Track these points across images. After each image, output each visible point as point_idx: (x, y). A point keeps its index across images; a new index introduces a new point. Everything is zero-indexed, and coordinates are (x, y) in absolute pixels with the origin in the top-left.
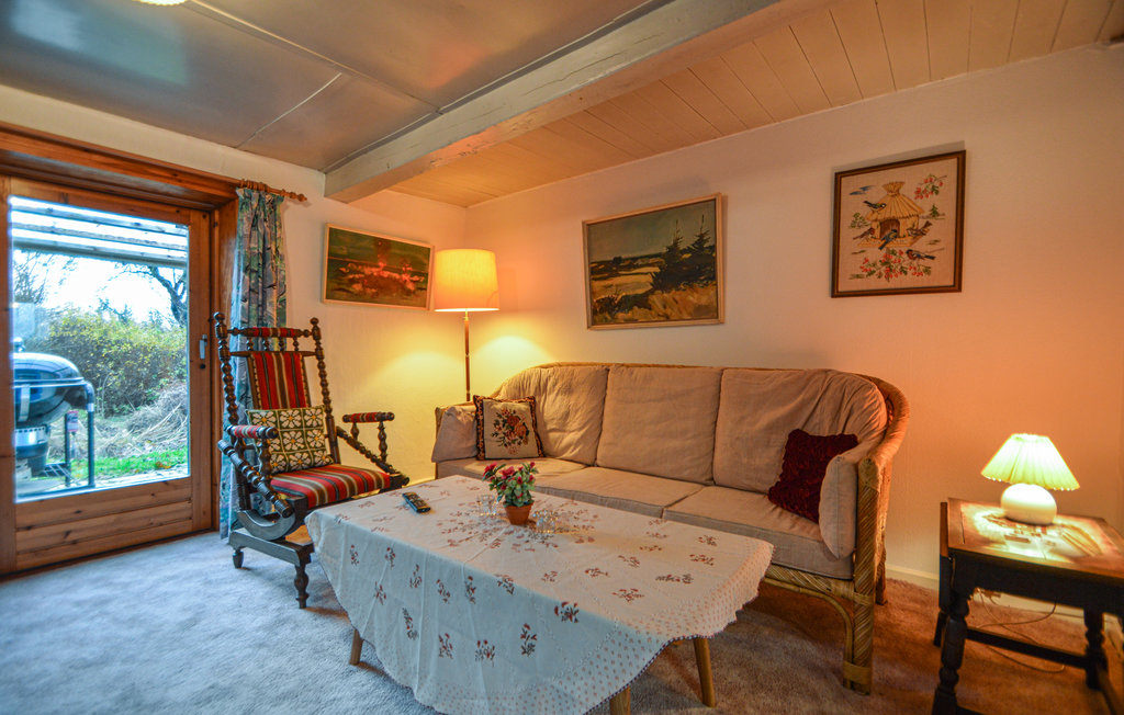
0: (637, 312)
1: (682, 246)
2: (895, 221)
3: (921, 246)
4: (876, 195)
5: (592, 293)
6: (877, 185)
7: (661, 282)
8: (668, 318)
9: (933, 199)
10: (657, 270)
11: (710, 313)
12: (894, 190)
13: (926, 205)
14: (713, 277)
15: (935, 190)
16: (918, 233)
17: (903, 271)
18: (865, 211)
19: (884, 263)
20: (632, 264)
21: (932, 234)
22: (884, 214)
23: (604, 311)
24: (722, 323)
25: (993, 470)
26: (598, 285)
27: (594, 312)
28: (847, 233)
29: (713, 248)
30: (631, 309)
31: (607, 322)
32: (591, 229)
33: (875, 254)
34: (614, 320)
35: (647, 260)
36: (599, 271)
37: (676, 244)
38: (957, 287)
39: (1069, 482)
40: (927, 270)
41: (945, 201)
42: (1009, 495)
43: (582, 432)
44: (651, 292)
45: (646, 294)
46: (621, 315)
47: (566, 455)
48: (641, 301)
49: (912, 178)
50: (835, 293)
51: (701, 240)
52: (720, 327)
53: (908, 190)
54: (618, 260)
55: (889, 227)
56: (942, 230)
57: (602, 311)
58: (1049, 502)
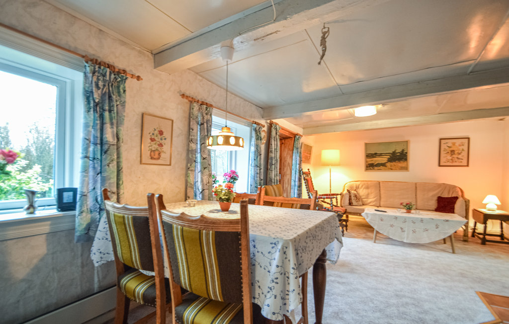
0: (382, 167)
1: (397, 152)
2: (454, 151)
3: (460, 156)
4: (450, 145)
5: (366, 162)
6: (450, 142)
7: (390, 160)
8: (392, 169)
9: (462, 147)
10: (389, 157)
11: (406, 169)
12: (454, 144)
13: (461, 148)
14: (406, 160)
15: (463, 145)
16: (459, 154)
17: (456, 162)
18: (447, 148)
19: (452, 160)
20: (381, 155)
21: (462, 154)
22: (451, 149)
23: (370, 167)
24: (408, 171)
25: (484, 202)
26: (368, 160)
27: (367, 167)
28: (442, 152)
29: (406, 153)
30: (379, 166)
31: (371, 169)
32: (366, 144)
33: (449, 158)
34: (374, 169)
35: (386, 154)
36: (368, 156)
37: (395, 151)
38: (468, 166)
39: (499, 203)
40: (461, 162)
41: (465, 148)
42: (487, 206)
43: (375, 199)
44: (387, 162)
45: (385, 163)
46: (376, 168)
47: (370, 204)
48: (384, 165)
49: (458, 142)
50: (440, 166)
51: (403, 151)
52: (408, 172)
53: (457, 144)
54: (376, 154)
55: (453, 152)
56: (465, 154)
57: (369, 167)
58: (496, 207)
